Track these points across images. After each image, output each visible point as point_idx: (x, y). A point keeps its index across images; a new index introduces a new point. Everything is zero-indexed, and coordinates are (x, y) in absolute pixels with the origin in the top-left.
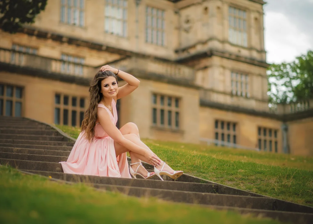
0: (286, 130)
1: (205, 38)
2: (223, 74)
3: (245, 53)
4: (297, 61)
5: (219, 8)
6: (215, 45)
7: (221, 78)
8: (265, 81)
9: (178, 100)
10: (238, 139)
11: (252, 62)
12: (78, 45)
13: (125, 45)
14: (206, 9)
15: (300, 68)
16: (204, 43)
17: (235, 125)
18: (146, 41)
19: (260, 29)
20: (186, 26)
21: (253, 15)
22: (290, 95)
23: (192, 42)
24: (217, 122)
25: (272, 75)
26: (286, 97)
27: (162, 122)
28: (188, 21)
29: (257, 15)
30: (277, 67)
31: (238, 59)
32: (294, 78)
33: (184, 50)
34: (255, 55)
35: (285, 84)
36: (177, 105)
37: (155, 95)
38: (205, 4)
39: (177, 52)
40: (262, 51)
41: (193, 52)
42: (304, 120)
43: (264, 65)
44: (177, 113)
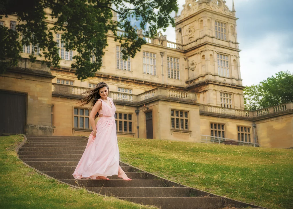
0: (255, 127)
1: (204, 74)
2: (216, 95)
3: (228, 81)
4: (261, 85)
5: (211, 55)
6: (210, 77)
7: (215, 97)
8: (242, 97)
9: (186, 113)
10: (225, 134)
11: (233, 86)
12: (128, 82)
13: (156, 80)
14: (203, 56)
15: (263, 88)
16: (203, 77)
17: (223, 125)
18: (169, 77)
19: (237, 66)
20: (192, 67)
21: (233, 58)
22: (258, 105)
23: (196, 77)
24: (212, 124)
25: (246, 94)
26: (255, 107)
27: (178, 127)
28: (193, 64)
29: (235, 58)
30: (249, 89)
31: (224, 85)
32: (260, 95)
33: (191, 81)
34: (235, 82)
35: (254, 99)
36: (186, 116)
37: (173, 110)
38: (203, 54)
39: (187, 82)
40: (239, 80)
41: (197, 82)
42: (265, 121)
43: (240, 88)
44: (187, 120)
